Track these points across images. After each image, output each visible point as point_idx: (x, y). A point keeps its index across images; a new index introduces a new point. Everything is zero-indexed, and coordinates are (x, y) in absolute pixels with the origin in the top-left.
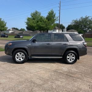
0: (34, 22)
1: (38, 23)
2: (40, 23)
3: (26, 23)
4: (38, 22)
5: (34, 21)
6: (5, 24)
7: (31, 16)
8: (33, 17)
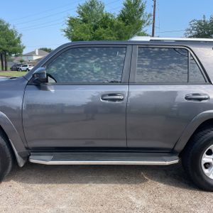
0: (85, 28)
1: (97, 32)
2: (101, 30)
3: (64, 33)
4: (96, 28)
5: (85, 25)
6: (19, 38)
7: (79, 12)
8: (82, 15)
